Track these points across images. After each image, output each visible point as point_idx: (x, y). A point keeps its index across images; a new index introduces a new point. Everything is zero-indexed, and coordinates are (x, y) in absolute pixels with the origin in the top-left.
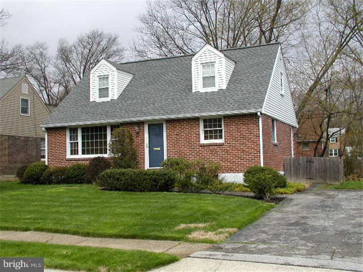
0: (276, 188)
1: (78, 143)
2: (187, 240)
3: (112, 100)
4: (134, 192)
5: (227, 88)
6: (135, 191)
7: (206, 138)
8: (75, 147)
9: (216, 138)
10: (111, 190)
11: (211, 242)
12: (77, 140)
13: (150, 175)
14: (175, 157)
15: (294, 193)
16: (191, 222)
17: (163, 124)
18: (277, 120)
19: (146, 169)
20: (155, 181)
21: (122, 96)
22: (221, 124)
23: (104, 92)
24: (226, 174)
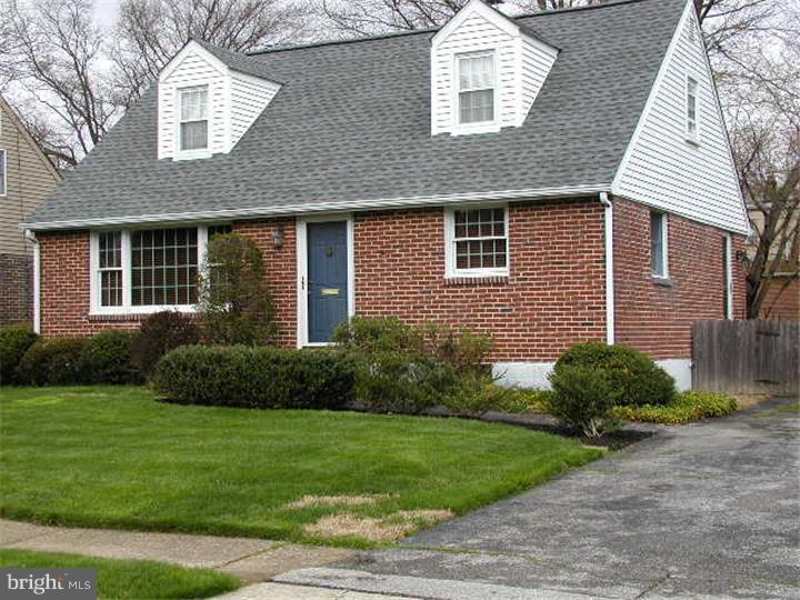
0: (641, 404)
1: (120, 272)
2: (298, 538)
3: (215, 156)
4: (243, 410)
5: (525, 123)
6: (249, 406)
7: (461, 263)
8: (113, 285)
9: (488, 263)
10: (185, 402)
11: (360, 544)
12: (119, 265)
13: (287, 363)
14: (375, 316)
15: (691, 420)
16: (334, 491)
17: (345, 222)
18: (668, 214)
19: (299, 347)
20: (301, 380)
21: (245, 145)
22: (502, 226)
23: (194, 132)
24: (513, 364)
